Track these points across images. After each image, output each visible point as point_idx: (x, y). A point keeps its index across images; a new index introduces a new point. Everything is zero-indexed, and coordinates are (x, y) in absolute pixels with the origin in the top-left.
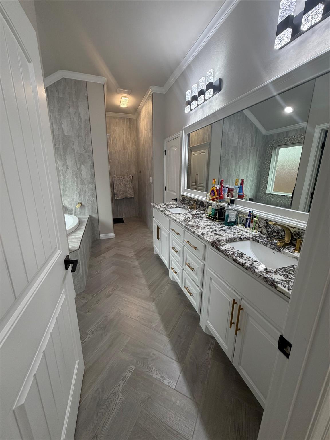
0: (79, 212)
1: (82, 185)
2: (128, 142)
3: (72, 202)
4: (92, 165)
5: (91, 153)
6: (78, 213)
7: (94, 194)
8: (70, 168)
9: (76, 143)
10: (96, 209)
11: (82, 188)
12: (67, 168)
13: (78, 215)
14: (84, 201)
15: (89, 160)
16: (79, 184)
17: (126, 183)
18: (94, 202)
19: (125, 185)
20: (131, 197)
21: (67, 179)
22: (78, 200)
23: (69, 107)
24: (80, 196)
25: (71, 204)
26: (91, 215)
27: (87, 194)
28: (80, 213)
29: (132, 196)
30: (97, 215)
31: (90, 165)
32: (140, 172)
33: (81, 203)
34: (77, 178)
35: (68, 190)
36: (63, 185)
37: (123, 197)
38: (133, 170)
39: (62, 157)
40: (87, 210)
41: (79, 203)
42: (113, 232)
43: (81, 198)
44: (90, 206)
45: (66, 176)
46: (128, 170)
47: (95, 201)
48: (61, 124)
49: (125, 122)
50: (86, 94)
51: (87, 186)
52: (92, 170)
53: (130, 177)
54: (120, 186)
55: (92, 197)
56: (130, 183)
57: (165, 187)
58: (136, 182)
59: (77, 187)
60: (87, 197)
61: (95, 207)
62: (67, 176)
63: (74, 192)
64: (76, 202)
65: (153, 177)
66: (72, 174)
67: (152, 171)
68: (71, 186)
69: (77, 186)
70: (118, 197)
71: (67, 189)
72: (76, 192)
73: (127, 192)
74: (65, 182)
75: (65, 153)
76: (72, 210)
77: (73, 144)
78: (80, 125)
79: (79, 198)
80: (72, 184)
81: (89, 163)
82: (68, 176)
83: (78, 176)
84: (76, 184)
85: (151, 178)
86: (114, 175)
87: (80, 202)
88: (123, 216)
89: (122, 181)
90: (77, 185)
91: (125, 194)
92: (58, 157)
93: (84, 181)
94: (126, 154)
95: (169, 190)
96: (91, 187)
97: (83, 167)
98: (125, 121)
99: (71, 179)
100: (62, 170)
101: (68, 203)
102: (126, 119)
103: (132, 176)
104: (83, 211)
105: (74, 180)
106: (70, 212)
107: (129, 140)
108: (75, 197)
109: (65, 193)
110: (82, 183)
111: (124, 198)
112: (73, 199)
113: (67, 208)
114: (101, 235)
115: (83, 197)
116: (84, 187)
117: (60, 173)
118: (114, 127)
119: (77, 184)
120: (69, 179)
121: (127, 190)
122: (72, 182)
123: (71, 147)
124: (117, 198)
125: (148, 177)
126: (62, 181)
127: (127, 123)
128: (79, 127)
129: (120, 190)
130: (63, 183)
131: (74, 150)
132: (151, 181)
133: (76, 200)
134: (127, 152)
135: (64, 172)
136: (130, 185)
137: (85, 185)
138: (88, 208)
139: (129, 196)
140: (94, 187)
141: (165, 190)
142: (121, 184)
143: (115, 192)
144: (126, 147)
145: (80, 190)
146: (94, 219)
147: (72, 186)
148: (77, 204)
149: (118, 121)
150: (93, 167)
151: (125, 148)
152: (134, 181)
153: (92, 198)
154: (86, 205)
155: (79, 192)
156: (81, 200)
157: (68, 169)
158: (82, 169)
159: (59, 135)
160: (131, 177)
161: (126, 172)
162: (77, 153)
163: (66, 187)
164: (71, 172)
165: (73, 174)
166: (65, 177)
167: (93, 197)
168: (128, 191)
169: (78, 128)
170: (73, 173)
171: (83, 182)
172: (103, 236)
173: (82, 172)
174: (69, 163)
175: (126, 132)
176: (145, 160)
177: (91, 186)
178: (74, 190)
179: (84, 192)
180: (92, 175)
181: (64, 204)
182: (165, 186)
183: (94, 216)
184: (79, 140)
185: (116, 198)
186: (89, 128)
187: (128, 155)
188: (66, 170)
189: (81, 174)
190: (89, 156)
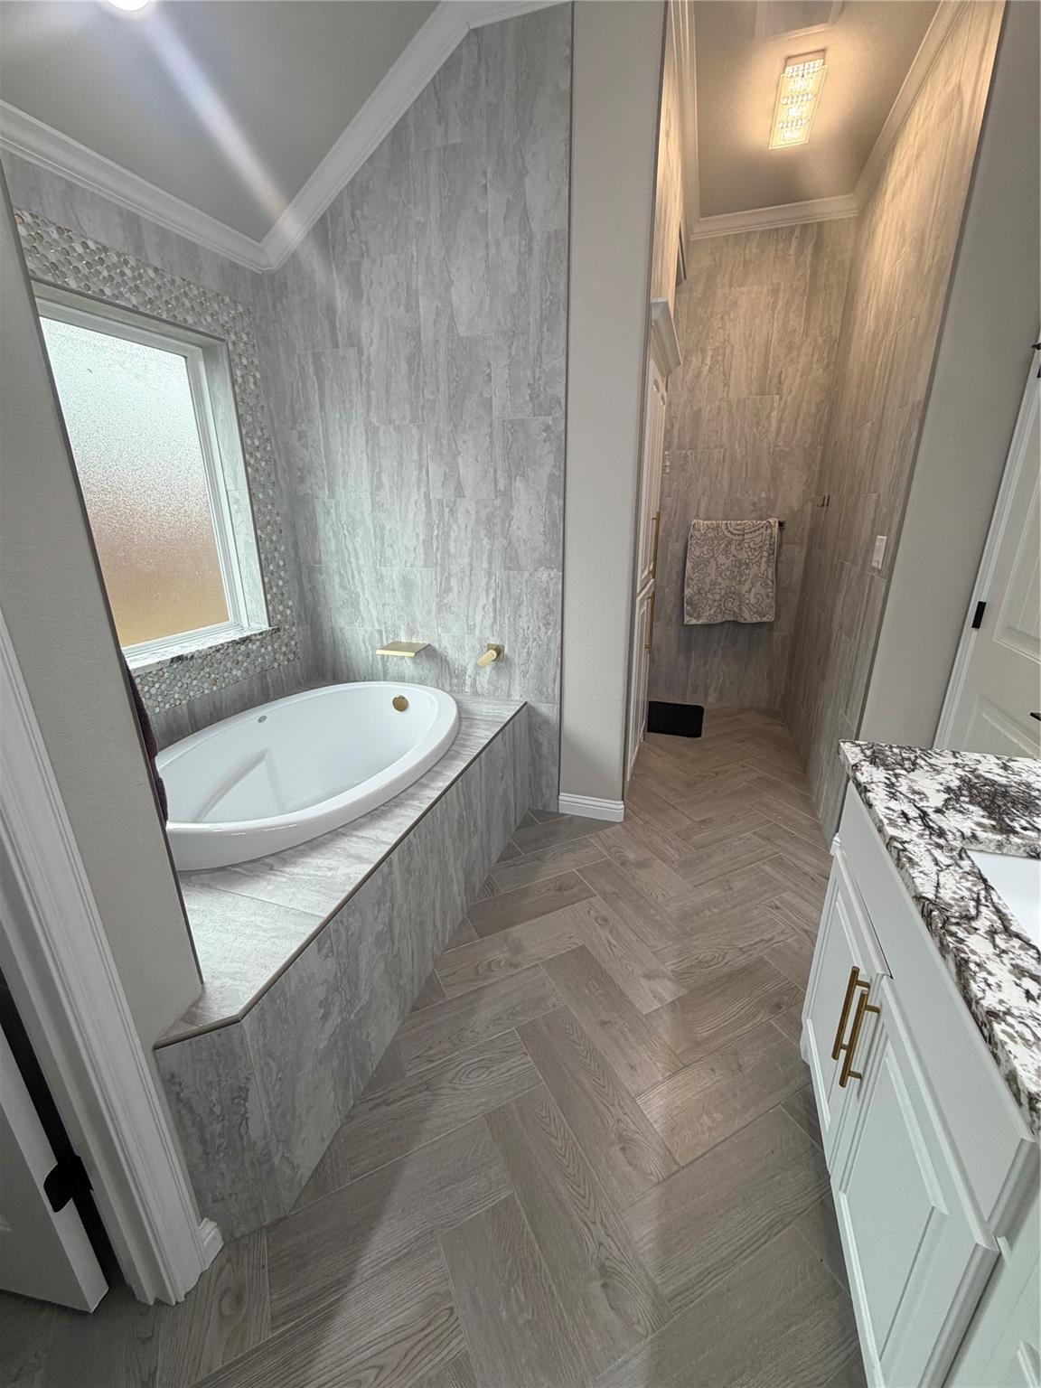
0: (488, 683)
1: (510, 569)
2: (790, 348)
3: (466, 640)
4: (557, 474)
5: (559, 414)
6: (483, 687)
7: (551, 612)
8: (467, 492)
9: (501, 373)
10: (554, 680)
11: (509, 585)
12: (459, 492)
13: (483, 695)
14: (512, 640)
15: (547, 447)
16: (496, 565)
17: (743, 556)
18: (548, 648)
19: (740, 564)
20: (756, 619)
21: (455, 541)
22: (487, 633)
23: (485, 187)
24: (495, 615)
25: (461, 648)
26: (532, 704)
27: (524, 609)
28: (492, 688)
29: (765, 619)
30: (556, 711)
31: (551, 477)
32: (825, 503)
33: (499, 651)
34: (491, 536)
35: (455, 589)
36: (438, 568)
37: (720, 619)
38: (793, 493)
39: (441, 443)
40: (517, 680)
41: (489, 647)
42: (620, 798)
43: (501, 627)
44: (532, 666)
45: (451, 526)
46: (763, 495)
47: (555, 646)
48: (449, 285)
49: (792, 251)
50: (565, 86)
51: (526, 574)
52: (554, 498)
53: (770, 526)
54: (712, 569)
55: (545, 625)
56: (765, 554)
57: (981, 606)
58: (797, 553)
59: (490, 578)
60: (523, 623)
61: (553, 670)
62: (455, 527)
63: (478, 599)
64: (480, 640)
65: (899, 533)
66: (474, 516)
67: (900, 501)
68: (468, 573)
69: (489, 574)
70: (698, 618)
71: (453, 582)
72: (483, 601)
73: (740, 597)
74: (448, 553)
75: (456, 426)
76: (464, 670)
77: (489, 376)
78: (522, 272)
79: (492, 626)
80: (471, 565)
81: (547, 466)
82: (459, 527)
83: (497, 529)
84: (485, 565)
85: (881, 540)
86: (697, 516)
87: (494, 641)
88: (706, 697)
89: (730, 543)
90: (490, 567)
91: (730, 605)
92: (429, 447)
93: (517, 554)
94: (769, 416)
95: (1011, 631)
96: (544, 577)
97: (519, 484)
98: (794, 245)
99: (469, 542)
100: (440, 502)
101: (454, 640)
102: (797, 233)
103: (781, 524)
104: (504, 682)
105: (479, 545)
106: (457, 677)
107: (797, 339)
108: (478, 619)
109: (445, 601)
110: (511, 561)
111: (723, 623)
112: (471, 629)
113: (448, 663)
114: (563, 797)
115: (507, 622)
116: (514, 576)
117: (434, 516)
118: (731, 286)
119: (490, 563)
120: (461, 542)
121: (745, 588)
122: (470, 555)
123: (481, 394)
124: (694, 622)
125: (865, 533)
126: (438, 549)
127: (800, 249)
128: (520, 286)
129: (714, 584)
130: (439, 557)
131: (487, 404)
132: (878, 559)
133: (481, 632)
134: (776, 404)
135: (447, 510)
136: (763, 566)
137: (520, 569)
138: (524, 674)
139: (749, 617)
140: (557, 583)
141: (977, 624)
142: (721, 559)
143: (687, 592)
144: (775, 381)
145: (499, 592)
146: (546, 722)
147: (471, 570)
148: (485, 650)
149: (754, 251)
150: (560, 485)
151: (768, 383)
152: (785, 547)
153: (543, 630)
154: (516, 660)
155: (494, 601)
156: (500, 635)
157: (460, 497)
158: (513, 495)
159: (437, 341)
160: (776, 529)
161: (754, 504)
162: (498, 418)
163: (450, 575)
164: (472, 508)
165: (478, 521)
166: (449, 532)
167: (547, 625)
168: (750, 591)
169: (514, 290)
170: (477, 512)
171: (514, 554)
172: (571, 803)
173: (512, 508)
174: (468, 470)
175: (788, 305)
176: (866, 434)
177: (543, 575)
178: (477, 591)
179: (512, 601)
180: (554, 523)
181: (440, 646)
182: (981, 594)
183: (547, 709)
184: (513, 351)
185: (687, 619)
186: (565, 279)
187: (780, 420)
188: (455, 501)
189: (508, 517)
190: (547, 428)
